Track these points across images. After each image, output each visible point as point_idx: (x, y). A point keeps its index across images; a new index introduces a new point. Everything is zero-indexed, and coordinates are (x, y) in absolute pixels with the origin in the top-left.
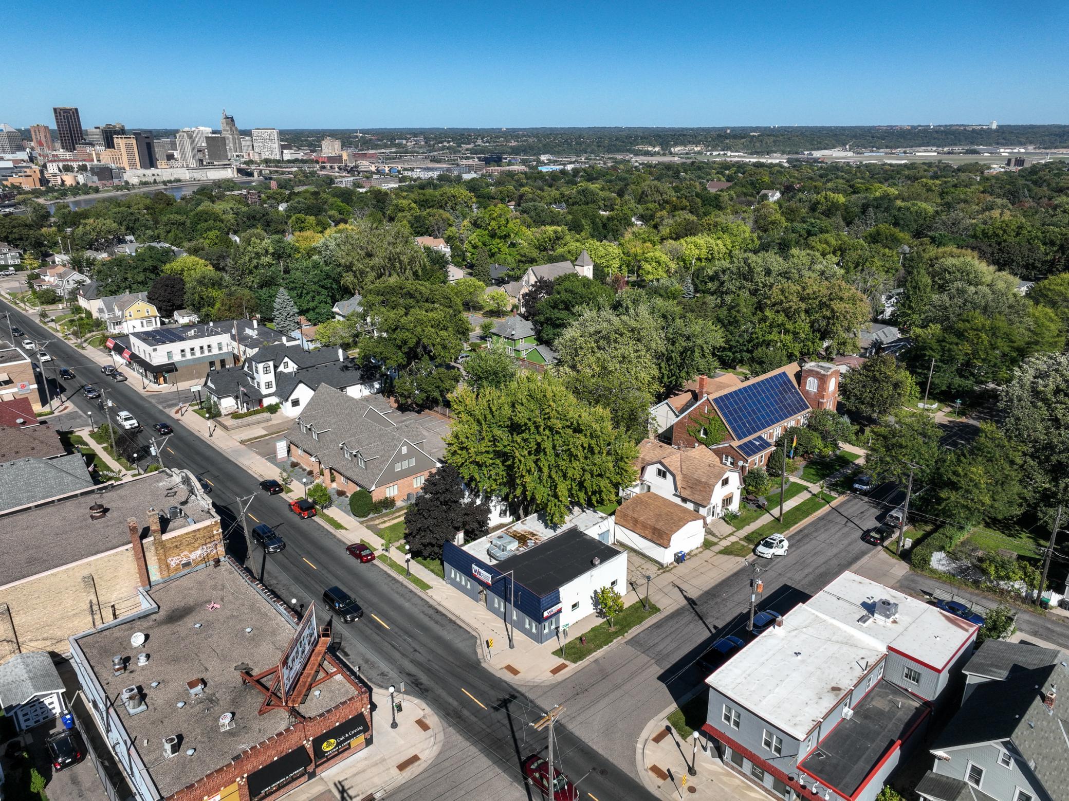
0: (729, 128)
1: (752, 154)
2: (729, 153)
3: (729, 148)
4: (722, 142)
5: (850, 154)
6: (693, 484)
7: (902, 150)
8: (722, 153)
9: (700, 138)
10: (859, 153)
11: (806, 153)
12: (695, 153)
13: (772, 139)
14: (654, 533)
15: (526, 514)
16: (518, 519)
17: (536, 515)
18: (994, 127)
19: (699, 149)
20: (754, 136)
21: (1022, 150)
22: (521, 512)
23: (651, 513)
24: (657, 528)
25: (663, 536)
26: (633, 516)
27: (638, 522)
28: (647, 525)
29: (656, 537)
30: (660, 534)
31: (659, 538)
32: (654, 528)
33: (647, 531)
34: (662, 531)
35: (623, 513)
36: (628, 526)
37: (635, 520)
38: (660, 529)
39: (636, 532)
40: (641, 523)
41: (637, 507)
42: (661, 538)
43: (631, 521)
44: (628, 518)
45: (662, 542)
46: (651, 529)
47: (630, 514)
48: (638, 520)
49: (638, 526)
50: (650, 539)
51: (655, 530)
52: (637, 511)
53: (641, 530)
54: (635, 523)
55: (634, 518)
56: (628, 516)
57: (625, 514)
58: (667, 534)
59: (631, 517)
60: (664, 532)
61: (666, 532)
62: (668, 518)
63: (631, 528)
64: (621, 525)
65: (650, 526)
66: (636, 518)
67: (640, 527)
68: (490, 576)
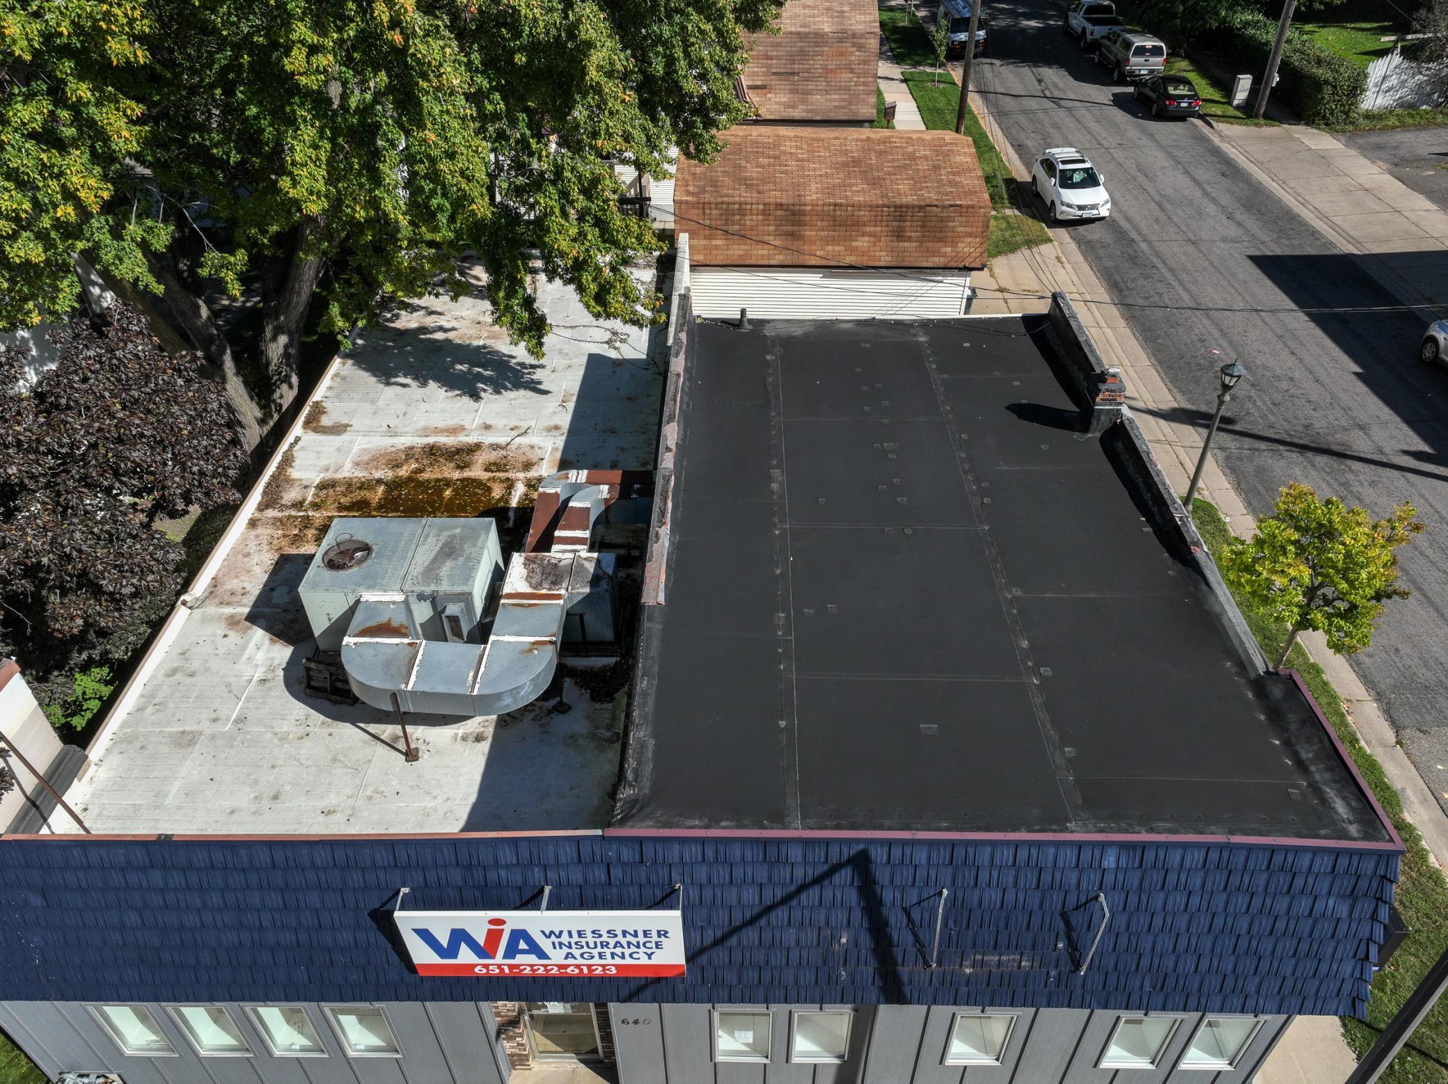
6: (791, 58)
17: (339, 366)
23: (819, 168)
24: (907, 206)
25: (951, 224)
26: (767, 200)
27: (808, 218)
28: (856, 213)
29: (913, 244)
30: (930, 224)
31: (932, 244)
32: (892, 209)
33: (863, 236)
34: (936, 206)
35: (713, 206)
36: (760, 253)
37: (787, 213)
38: (922, 203)
39: (814, 263)
40: (822, 215)
41: (740, 167)
42: (940, 240)
43: (766, 228)
44: (748, 217)
45: (953, 254)
46: (879, 218)
47: (749, 200)
48: (803, 207)
49: (809, 233)
50: (893, 264)
51: (901, 218)
52: (758, 179)
53: (830, 248)
54: (790, 228)
55: (780, 206)
56: (742, 212)
57: (724, 206)
58: (968, 207)
59: (764, 210)
60: (951, 206)
61: (958, 202)
62: (893, 160)
63: (779, 259)
64: (724, 263)
65: (872, 207)
66: (788, 205)
67: (823, 233)
68: (671, 919)
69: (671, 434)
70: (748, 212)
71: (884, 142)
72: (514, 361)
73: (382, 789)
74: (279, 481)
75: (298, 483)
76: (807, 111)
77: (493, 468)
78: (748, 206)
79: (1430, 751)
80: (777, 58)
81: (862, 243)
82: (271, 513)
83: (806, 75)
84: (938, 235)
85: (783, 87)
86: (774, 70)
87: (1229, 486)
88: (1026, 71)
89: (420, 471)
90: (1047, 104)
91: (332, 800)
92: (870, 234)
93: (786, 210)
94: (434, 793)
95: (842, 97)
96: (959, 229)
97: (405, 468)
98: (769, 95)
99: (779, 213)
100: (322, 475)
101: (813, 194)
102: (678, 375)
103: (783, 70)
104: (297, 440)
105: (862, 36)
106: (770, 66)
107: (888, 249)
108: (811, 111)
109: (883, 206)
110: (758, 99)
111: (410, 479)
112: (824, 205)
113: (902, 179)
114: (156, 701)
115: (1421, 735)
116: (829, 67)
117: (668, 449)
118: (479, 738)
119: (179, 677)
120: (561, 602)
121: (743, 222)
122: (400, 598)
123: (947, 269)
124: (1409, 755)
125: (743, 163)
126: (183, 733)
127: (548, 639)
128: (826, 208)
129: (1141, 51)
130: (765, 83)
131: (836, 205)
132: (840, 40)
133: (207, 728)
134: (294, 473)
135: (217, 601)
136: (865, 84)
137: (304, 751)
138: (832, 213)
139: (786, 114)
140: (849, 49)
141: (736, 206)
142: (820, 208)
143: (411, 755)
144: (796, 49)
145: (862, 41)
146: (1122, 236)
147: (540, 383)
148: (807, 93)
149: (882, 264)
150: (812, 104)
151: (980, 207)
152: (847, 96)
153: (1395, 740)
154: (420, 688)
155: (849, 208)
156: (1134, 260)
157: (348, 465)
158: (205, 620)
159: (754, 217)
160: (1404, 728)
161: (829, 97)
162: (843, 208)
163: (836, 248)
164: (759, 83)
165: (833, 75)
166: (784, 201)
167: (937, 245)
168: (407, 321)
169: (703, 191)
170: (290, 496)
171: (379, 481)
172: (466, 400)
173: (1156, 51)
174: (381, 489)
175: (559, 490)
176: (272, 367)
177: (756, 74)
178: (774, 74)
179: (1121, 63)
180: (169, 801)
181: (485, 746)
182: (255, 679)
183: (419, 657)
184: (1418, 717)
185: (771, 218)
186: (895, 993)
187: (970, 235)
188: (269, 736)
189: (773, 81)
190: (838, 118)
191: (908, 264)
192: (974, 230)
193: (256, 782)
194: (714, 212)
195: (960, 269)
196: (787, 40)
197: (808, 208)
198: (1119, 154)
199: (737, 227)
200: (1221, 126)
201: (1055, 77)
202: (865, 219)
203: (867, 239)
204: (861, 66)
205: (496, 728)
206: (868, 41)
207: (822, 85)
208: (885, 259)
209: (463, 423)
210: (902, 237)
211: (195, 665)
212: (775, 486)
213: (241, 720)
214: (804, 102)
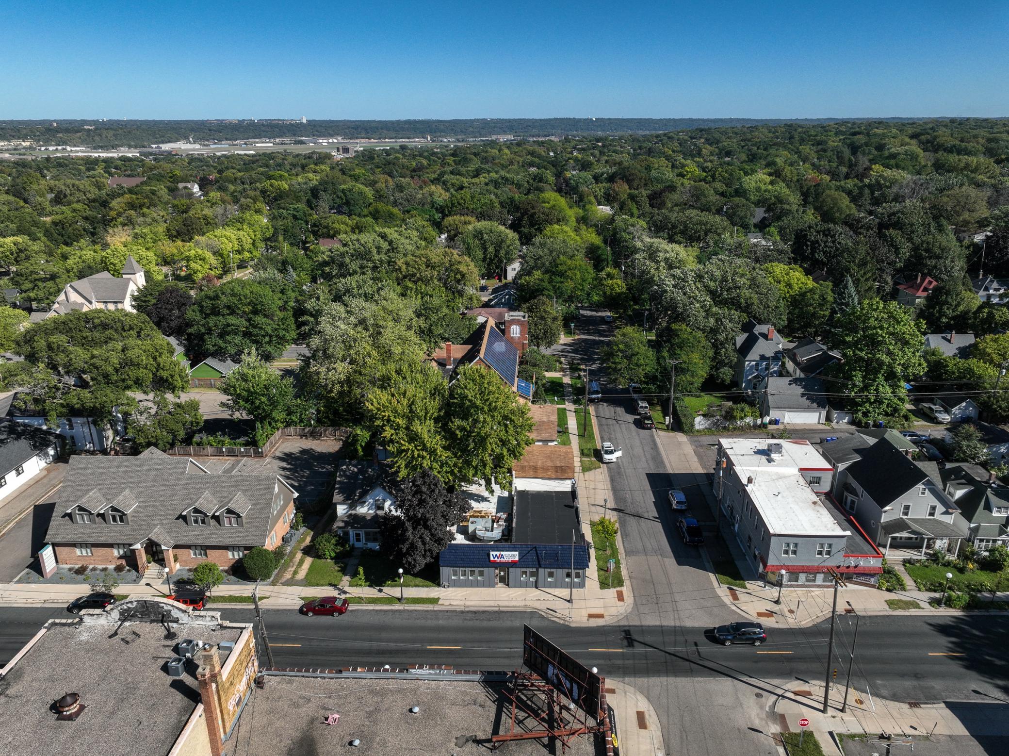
0: (55, 121)
1: (95, 148)
2: (69, 148)
3: (65, 143)
4: (54, 136)
5: (197, 146)
7: (242, 142)
8: (60, 148)
9: (25, 132)
10: (204, 145)
11: (154, 146)
12: (25, 148)
13: (111, 133)
18: (305, 121)
19: (28, 144)
20: (89, 130)
21: (335, 141)
27: (538, 467)
28: (547, 466)
29: (558, 474)
30: (563, 470)
31: (563, 474)
32: (555, 467)
34: (564, 467)
35: (519, 466)
36: (529, 475)
38: (561, 466)
39: (540, 477)
40: (541, 467)
42: (565, 473)
43: (530, 470)
44: (527, 468)
45: (568, 476)
46: (553, 469)
47: (527, 465)
49: (539, 471)
51: (557, 469)
52: (528, 460)
53: (543, 474)
54: (535, 471)
56: (525, 467)
57: (522, 466)
58: (570, 467)
59: (530, 467)
60: (567, 467)
62: (556, 456)
63: (533, 476)
64: (522, 477)
65: (551, 467)
66: (535, 466)
67: (542, 471)
68: (517, 553)
69: (515, 508)
71: (555, 451)
72: (488, 497)
87: (618, 523)
88: (612, 409)
90: (615, 422)
96: (568, 471)
99: (533, 468)
101: (539, 464)
102: (515, 499)
107: (555, 475)
109: (553, 466)
113: (557, 460)
116: (546, 428)
120: (501, 529)
121: (525, 469)
123: (566, 479)
129: (642, 407)
131: (544, 466)
132: (548, 422)
136: (554, 432)
146: (619, 467)
147: (492, 500)
148: (541, 434)
149: (553, 477)
151: (572, 467)
156: (619, 473)
161: (546, 435)
168: (465, 489)
173: (646, 407)
179: (637, 409)
186: (540, 566)
187: (571, 472)
191: (559, 478)
195: (569, 479)
198: (627, 441)
200: (660, 432)
201: (620, 410)
203: (550, 472)
204: (554, 428)
207: (544, 432)
210: (557, 472)
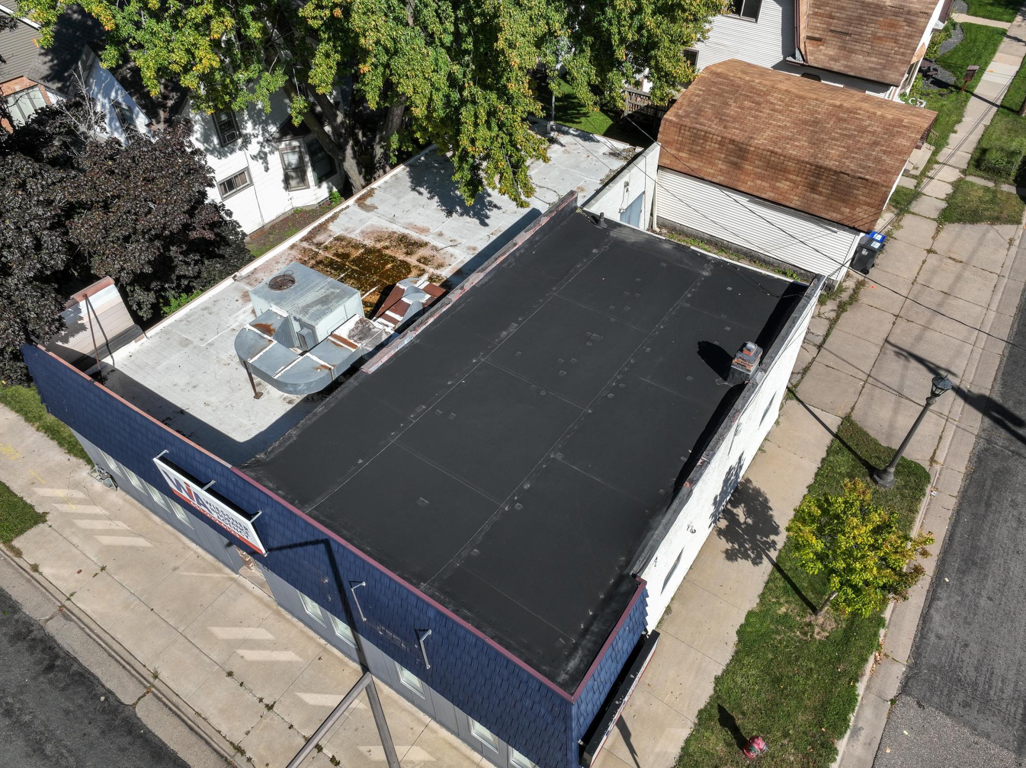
6: (849, 21)
14: (813, 188)
15: (370, 171)
16: (346, 191)
17: (401, 170)
22: (350, 165)
23: (783, 120)
24: (826, 169)
25: (855, 192)
26: (725, 135)
27: (750, 156)
28: (785, 162)
29: (821, 198)
30: (839, 187)
31: (836, 202)
32: (814, 167)
33: (786, 180)
34: (848, 175)
35: (687, 128)
36: (708, 171)
37: (737, 148)
38: (838, 170)
39: (743, 189)
40: (761, 157)
41: (727, 104)
42: (843, 201)
43: (718, 154)
44: (709, 143)
45: (849, 215)
46: (802, 171)
47: (713, 131)
48: (748, 147)
49: (748, 167)
50: (799, 208)
51: (819, 176)
52: (732, 117)
53: (759, 182)
54: (735, 159)
55: (732, 141)
56: (705, 139)
57: (695, 131)
58: (873, 183)
59: (721, 141)
60: (860, 178)
61: (867, 177)
62: (845, 129)
63: (719, 179)
64: (682, 171)
65: (799, 161)
66: (739, 142)
67: (757, 170)
69: (474, 279)
70: (710, 140)
71: (851, 112)
72: (488, 199)
73: (234, 405)
74: (322, 227)
75: (328, 232)
76: (846, 66)
77: (422, 260)
78: (711, 136)
79: (910, 720)
80: (839, 19)
81: (784, 185)
82: (305, 245)
83: (857, 37)
84: (843, 197)
85: (834, 43)
86: (833, 28)
87: (963, 470)
89: (387, 248)
91: (213, 400)
92: (791, 181)
93: (736, 146)
94: (251, 418)
95: (880, 61)
96: (861, 198)
97: (382, 243)
98: (821, 47)
99: (731, 146)
100: (342, 232)
101: (761, 139)
102: (515, 244)
103: (839, 30)
104: (348, 207)
105: (916, 14)
106: (830, 24)
107: (801, 196)
108: (850, 67)
109: (808, 163)
110: (811, 48)
111: (379, 251)
112: (764, 150)
113: (840, 146)
114: (189, 319)
115: (916, 706)
116: (878, 34)
117: (462, 288)
118: (290, 402)
119: (205, 312)
120: (353, 350)
121: (704, 145)
122: (285, 315)
123: (841, 225)
124: (891, 712)
125: (731, 102)
126: (187, 339)
127: (330, 366)
128: (765, 152)
130: (821, 37)
131: (772, 152)
132: (896, 14)
133: (196, 342)
134: (331, 226)
135: (248, 281)
136: (903, 54)
137: (221, 371)
138: (768, 157)
139: (828, 65)
140: (900, 23)
141: (703, 133)
142: (760, 151)
143: (258, 395)
144: (856, 14)
145: (913, 18)
147: (488, 217)
148: (852, 51)
149: (792, 205)
150: (852, 61)
151: (883, 186)
152: (884, 61)
153: (892, 697)
154: (255, 364)
155: (781, 157)
157: (358, 231)
158: (236, 289)
159: (713, 144)
160: (909, 695)
161: (869, 58)
162: (777, 156)
163: (764, 184)
164: (817, 36)
165: (879, 42)
166: (737, 139)
167: (840, 204)
169: (687, 116)
170: (320, 238)
171: (364, 246)
172: (444, 214)
174: (362, 251)
175: (406, 288)
176: (377, 158)
177: (817, 28)
178: (832, 31)
180: (159, 368)
181: (290, 407)
182: (232, 327)
183: (267, 349)
184: (928, 694)
185: (724, 148)
187: (868, 204)
188: (215, 357)
189: (829, 37)
190: (868, 77)
191: (811, 212)
192: (872, 201)
193: (193, 376)
194: (687, 133)
195: (851, 228)
196: (851, 6)
197: (753, 149)
199: (699, 148)
202: (792, 169)
203: (788, 183)
204: (905, 39)
205: (301, 401)
206: (919, 19)
207: (866, 48)
208: (796, 202)
209: (431, 227)
210: (815, 190)
211: (215, 309)
212: (505, 333)
213: (211, 344)
214: (847, 58)
